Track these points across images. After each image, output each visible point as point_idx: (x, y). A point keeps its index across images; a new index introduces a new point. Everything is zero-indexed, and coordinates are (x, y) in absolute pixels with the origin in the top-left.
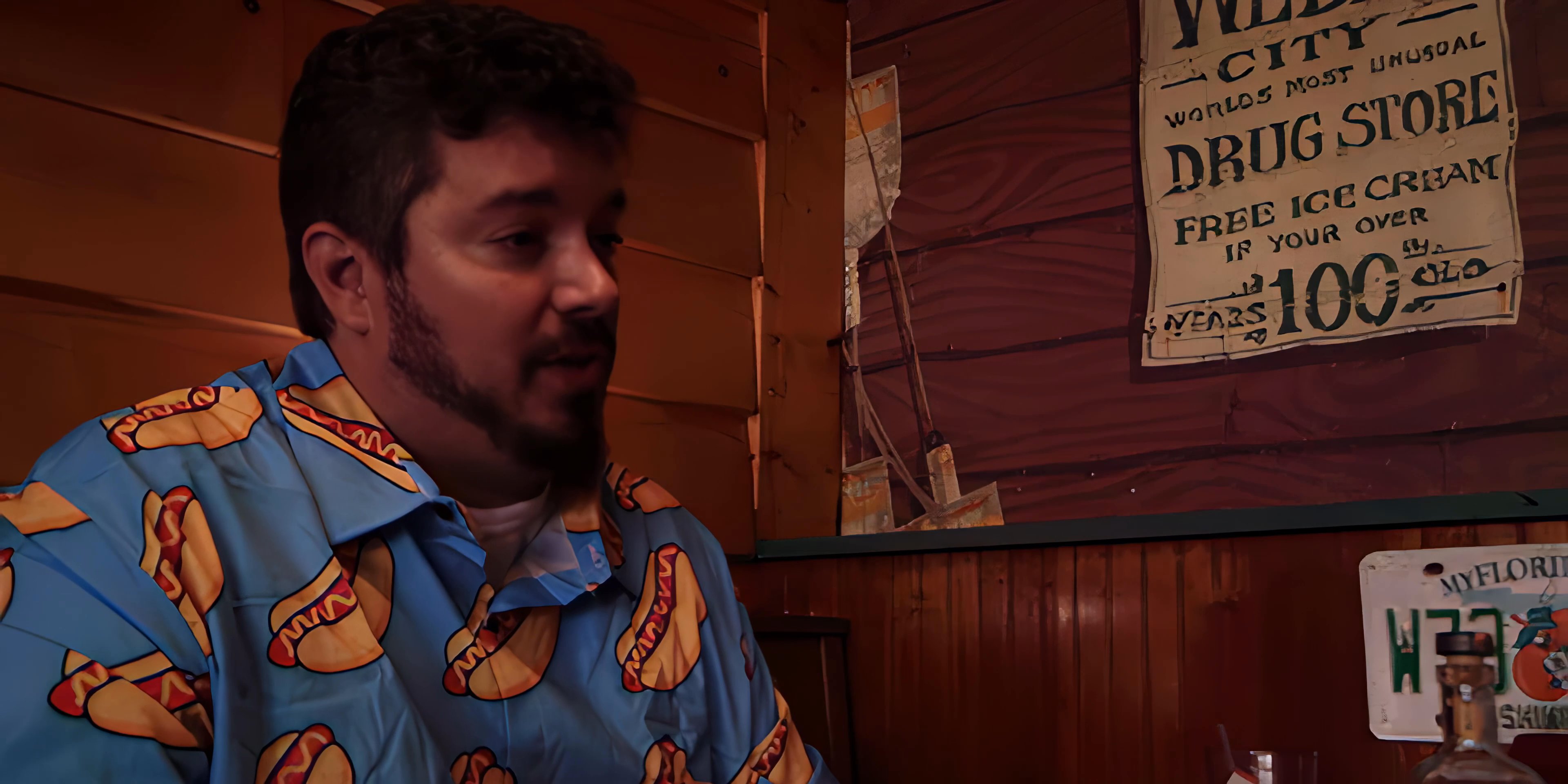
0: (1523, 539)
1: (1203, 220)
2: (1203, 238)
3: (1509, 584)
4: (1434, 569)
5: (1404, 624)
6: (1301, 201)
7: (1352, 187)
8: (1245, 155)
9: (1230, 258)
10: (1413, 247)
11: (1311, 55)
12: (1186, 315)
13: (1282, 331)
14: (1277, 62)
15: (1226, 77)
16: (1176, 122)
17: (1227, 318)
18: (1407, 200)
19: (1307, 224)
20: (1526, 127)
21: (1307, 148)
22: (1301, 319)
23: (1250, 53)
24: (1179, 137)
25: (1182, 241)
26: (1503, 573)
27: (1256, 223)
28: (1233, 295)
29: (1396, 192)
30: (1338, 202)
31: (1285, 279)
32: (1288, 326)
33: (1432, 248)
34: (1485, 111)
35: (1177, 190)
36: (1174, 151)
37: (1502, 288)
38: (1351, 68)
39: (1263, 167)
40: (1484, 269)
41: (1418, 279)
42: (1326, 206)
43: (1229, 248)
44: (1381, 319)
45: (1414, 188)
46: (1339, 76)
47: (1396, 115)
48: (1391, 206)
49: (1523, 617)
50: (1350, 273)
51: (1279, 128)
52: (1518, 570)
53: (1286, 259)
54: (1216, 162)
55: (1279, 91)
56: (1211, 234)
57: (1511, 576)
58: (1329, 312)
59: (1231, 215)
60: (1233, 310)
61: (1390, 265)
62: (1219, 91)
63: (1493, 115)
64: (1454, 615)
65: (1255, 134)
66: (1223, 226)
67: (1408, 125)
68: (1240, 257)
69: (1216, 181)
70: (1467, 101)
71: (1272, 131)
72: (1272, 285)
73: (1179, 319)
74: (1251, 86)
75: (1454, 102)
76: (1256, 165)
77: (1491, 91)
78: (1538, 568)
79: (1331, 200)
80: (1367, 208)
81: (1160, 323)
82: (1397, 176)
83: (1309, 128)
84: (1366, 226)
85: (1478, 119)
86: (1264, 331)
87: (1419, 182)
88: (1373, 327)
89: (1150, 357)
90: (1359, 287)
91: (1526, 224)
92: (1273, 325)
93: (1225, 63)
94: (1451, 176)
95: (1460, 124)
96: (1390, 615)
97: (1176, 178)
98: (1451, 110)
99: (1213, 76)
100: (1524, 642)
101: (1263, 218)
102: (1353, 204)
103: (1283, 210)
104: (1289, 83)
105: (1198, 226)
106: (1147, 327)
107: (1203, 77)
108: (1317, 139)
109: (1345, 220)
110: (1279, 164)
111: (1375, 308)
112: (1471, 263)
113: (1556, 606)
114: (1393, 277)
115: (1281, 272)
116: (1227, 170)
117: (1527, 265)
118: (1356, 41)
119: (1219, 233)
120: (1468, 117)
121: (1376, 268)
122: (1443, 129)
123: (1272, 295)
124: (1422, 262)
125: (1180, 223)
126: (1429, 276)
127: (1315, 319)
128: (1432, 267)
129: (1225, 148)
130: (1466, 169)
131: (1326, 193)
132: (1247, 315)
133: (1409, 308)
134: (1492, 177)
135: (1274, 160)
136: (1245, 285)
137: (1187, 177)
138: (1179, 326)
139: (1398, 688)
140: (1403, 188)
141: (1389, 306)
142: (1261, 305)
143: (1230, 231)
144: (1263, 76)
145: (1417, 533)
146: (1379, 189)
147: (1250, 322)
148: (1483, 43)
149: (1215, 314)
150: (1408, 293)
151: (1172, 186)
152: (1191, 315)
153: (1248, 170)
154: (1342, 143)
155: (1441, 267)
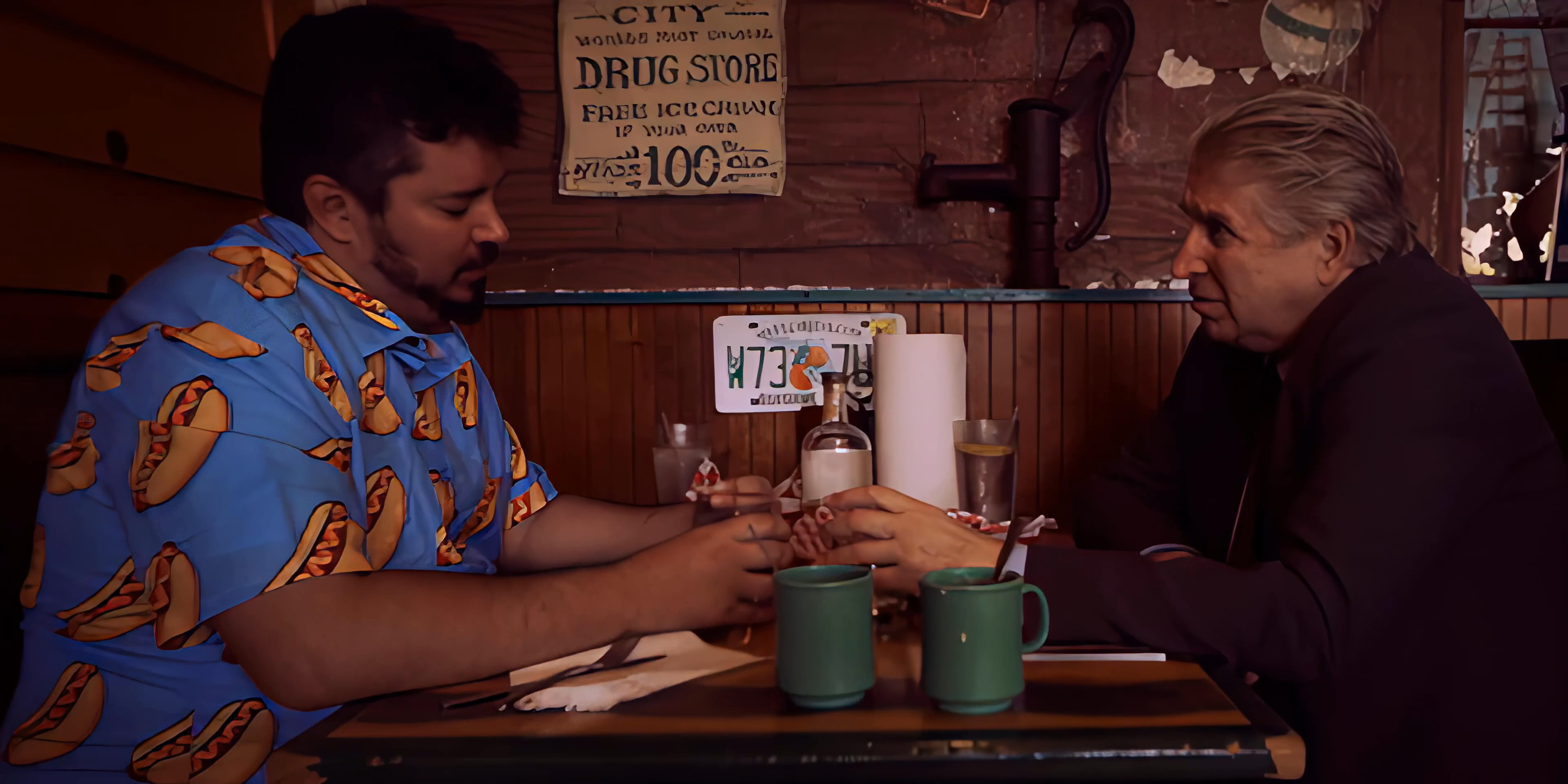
0: (797, 312)
1: (601, 108)
2: (601, 120)
3: (789, 334)
4: (754, 326)
5: (736, 354)
6: (664, 108)
7: (694, 105)
8: (629, 72)
9: (618, 135)
10: (726, 144)
11: (673, 19)
12: (589, 165)
13: (650, 183)
14: (652, 19)
15: (617, 19)
16: (584, 42)
17: (616, 171)
18: (725, 118)
19: (666, 121)
20: (790, 88)
21: (669, 76)
22: (662, 177)
23: (635, 9)
24: (586, 52)
25: (586, 119)
26: (787, 328)
27: (635, 116)
28: (620, 158)
29: (720, 112)
30: (687, 113)
31: (653, 153)
32: (654, 180)
33: (739, 148)
34: (770, 75)
35: (584, 87)
36: (583, 60)
37: (774, 175)
38: (697, 33)
39: (640, 83)
40: (766, 164)
41: (730, 163)
42: (678, 113)
43: (618, 128)
44: (709, 183)
45: (730, 112)
46: (689, 37)
47: (721, 66)
48: (716, 119)
49: (796, 350)
50: (692, 154)
51: (652, 60)
52: (795, 328)
53: (654, 141)
54: (610, 72)
55: (652, 37)
56: (605, 119)
57: (792, 331)
58: (679, 175)
59: (619, 107)
60: (620, 167)
61: (716, 155)
62: (611, 27)
63: (774, 79)
64: (762, 349)
65: (636, 61)
66: (615, 115)
67: (728, 75)
68: (625, 135)
69: (610, 85)
70: (760, 67)
71: (647, 61)
72: (646, 155)
73: (584, 167)
74: (635, 30)
75: (754, 66)
76: (636, 81)
77: (774, 65)
78: (804, 326)
79: (682, 110)
80: (702, 118)
81: (571, 168)
82: (721, 103)
83: (669, 63)
84: (701, 128)
85: (766, 79)
86: (639, 182)
87: (733, 108)
88: (704, 187)
89: (565, 189)
90: (697, 165)
91: (789, 142)
92: (645, 178)
93: (617, 11)
94: (751, 109)
95: (757, 80)
96: (729, 348)
97: (584, 78)
98: (752, 70)
99: (610, 19)
100: (796, 362)
101: (640, 113)
102: (695, 115)
103: (652, 111)
104: (659, 34)
105: (597, 111)
106: (562, 170)
107: (603, 17)
108: (674, 72)
109: (690, 123)
110: (652, 81)
111: (706, 178)
112: (760, 158)
113: (810, 344)
114: (716, 161)
115: (650, 148)
116: (617, 79)
117: (787, 164)
118: (700, 19)
119: (611, 117)
120: (761, 76)
121: (707, 154)
122: (748, 81)
123: (645, 161)
124: (732, 154)
125: (585, 107)
126: (736, 163)
127: (670, 177)
128: (737, 157)
129: (616, 65)
130: (760, 107)
131: (679, 105)
132: (628, 171)
133: (724, 180)
134: (772, 112)
135: (648, 81)
136: (627, 153)
137: (591, 79)
138: (585, 172)
139: (732, 386)
140: (724, 111)
141: (714, 176)
142: (638, 166)
143: (619, 117)
144: (641, 26)
145: (744, 308)
146: (710, 108)
147: (630, 175)
148: (771, 37)
149: (609, 168)
150: (725, 171)
151: (579, 82)
152: (592, 168)
153: (631, 83)
154: (690, 77)
155: (743, 159)
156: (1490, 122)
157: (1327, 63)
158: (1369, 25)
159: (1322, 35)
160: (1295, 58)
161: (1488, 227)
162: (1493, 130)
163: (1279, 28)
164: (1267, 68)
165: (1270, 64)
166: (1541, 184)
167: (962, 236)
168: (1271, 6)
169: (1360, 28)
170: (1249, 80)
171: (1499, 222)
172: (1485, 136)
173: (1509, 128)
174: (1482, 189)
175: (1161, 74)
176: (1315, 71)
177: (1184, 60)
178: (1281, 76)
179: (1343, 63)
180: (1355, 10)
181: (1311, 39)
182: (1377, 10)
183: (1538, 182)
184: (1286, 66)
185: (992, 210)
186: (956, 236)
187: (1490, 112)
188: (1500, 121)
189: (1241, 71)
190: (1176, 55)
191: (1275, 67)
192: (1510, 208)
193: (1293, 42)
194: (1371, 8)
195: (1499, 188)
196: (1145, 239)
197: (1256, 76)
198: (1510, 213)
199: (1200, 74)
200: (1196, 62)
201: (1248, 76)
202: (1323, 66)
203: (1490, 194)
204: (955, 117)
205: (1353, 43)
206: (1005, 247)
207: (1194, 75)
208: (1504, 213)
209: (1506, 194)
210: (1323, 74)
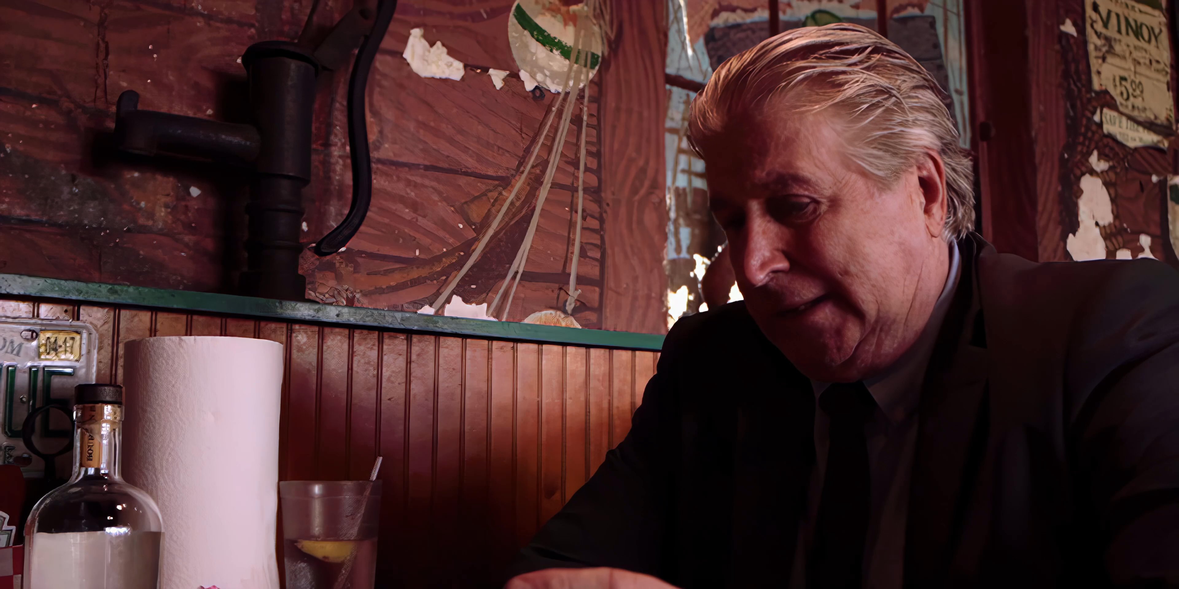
156: (682, 181)
157: (571, 83)
158: (606, 54)
159: (566, 52)
160: (541, 70)
161: (684, 289)
162: (684, 190)
163: (526, 33)
164: (514, 75)
165: (519, 71)
166: (723, 250)
167: (150, 223)
168: (519, 7)
169: (600, 54)
170: (498, 84)
171: (692, 284)
172: (680, 194)
173: (696, 191)
174: (678, 249)
175: (407, 55)
176: (560, 90)
177: (432, 44)
178: (529, 86)
179: (584, 86)
180: (593, 34)
181: (556, 52)
182: (613, 37)
183: (720, 249)
184: (533, 76)
185: (195, 191)
186: (142, 221)
187: (683, 171)
188: (690, 182)
189: (491, 71)
190: (425, 36)
191: (524, 75)
192: (700, 271)
193: (539, 51)
194: (606, 33)
195: (691, 250)
196: (384, 258)
197: (504, 80)
198: (700, 277)
199: (450, 65)
200: (445, 50)
201: (497, 77)
202: (566, 84)
203: (684, 255)
204: (152, 52)
205: (592, 68)
206: (209, 244)
207: (442, 64)
208: (695, 275)
209: (697, 257)
210: (567, 94)
